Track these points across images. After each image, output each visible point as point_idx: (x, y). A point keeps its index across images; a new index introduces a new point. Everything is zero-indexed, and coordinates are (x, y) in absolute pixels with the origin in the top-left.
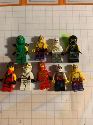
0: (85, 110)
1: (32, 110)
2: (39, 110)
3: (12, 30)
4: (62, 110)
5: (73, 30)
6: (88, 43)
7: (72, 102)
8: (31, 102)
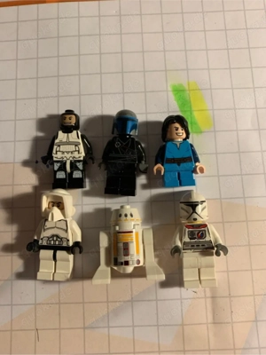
0: (256, 321)
1: (84, 328)
2: (109, 327)
3: (19, 77)
4: (183, 325)
5: (209, 69)
6: (256, 108)
7: (213, 298)
8: (83, 303)
